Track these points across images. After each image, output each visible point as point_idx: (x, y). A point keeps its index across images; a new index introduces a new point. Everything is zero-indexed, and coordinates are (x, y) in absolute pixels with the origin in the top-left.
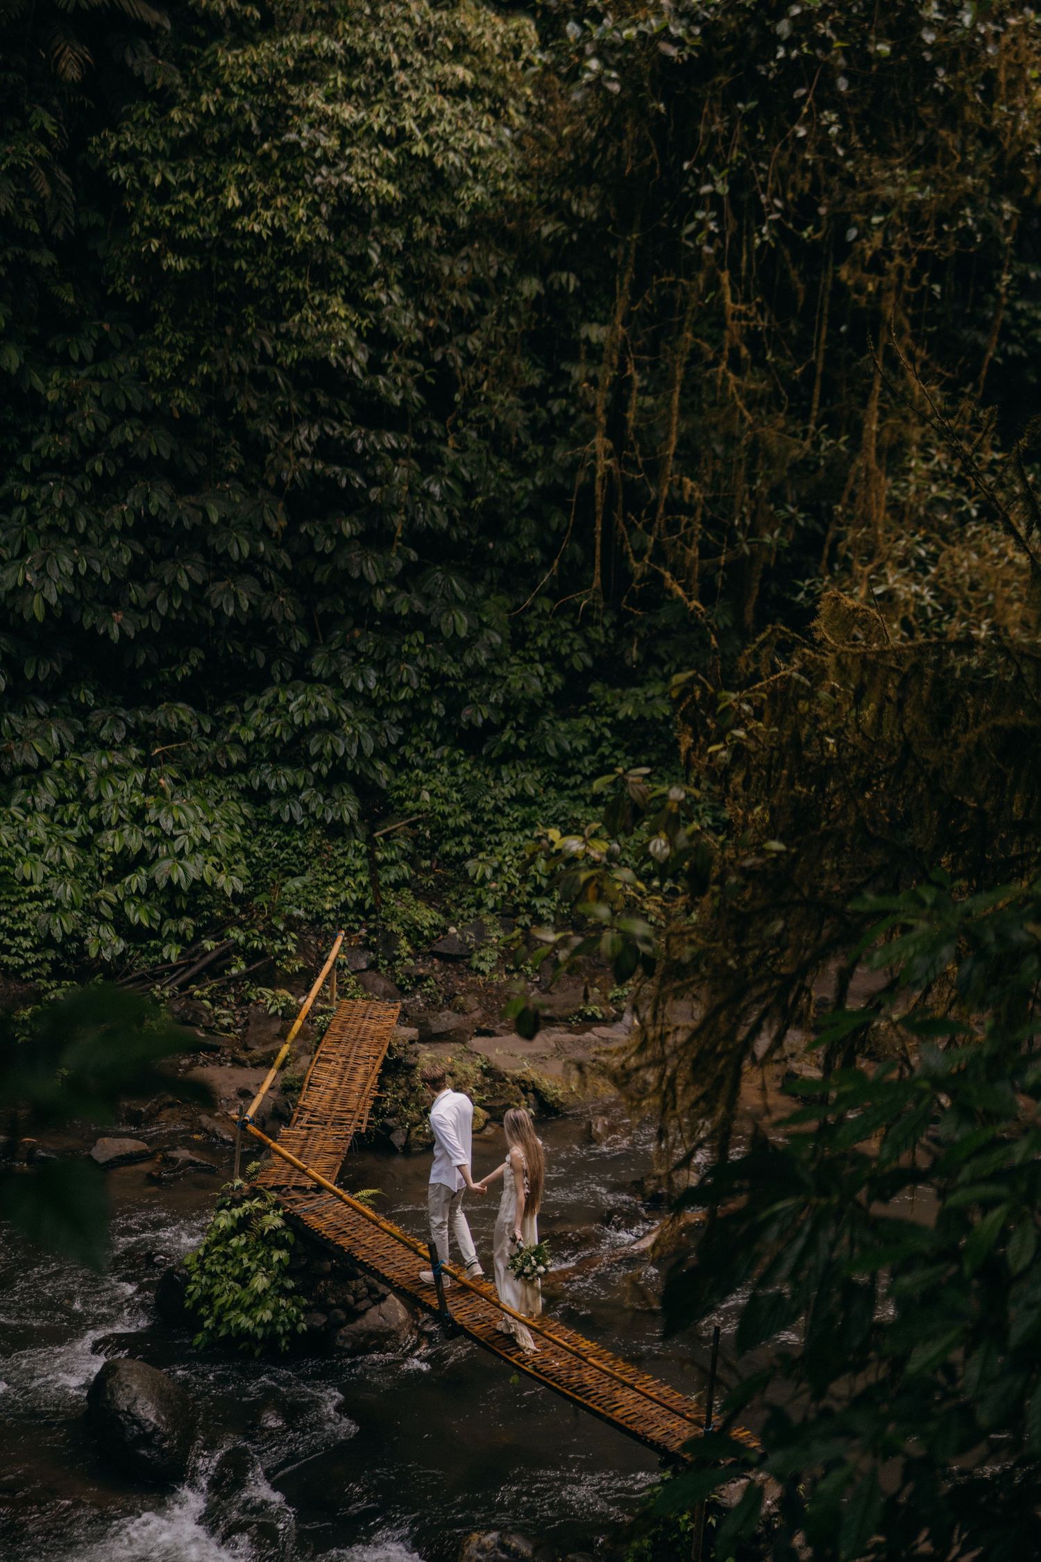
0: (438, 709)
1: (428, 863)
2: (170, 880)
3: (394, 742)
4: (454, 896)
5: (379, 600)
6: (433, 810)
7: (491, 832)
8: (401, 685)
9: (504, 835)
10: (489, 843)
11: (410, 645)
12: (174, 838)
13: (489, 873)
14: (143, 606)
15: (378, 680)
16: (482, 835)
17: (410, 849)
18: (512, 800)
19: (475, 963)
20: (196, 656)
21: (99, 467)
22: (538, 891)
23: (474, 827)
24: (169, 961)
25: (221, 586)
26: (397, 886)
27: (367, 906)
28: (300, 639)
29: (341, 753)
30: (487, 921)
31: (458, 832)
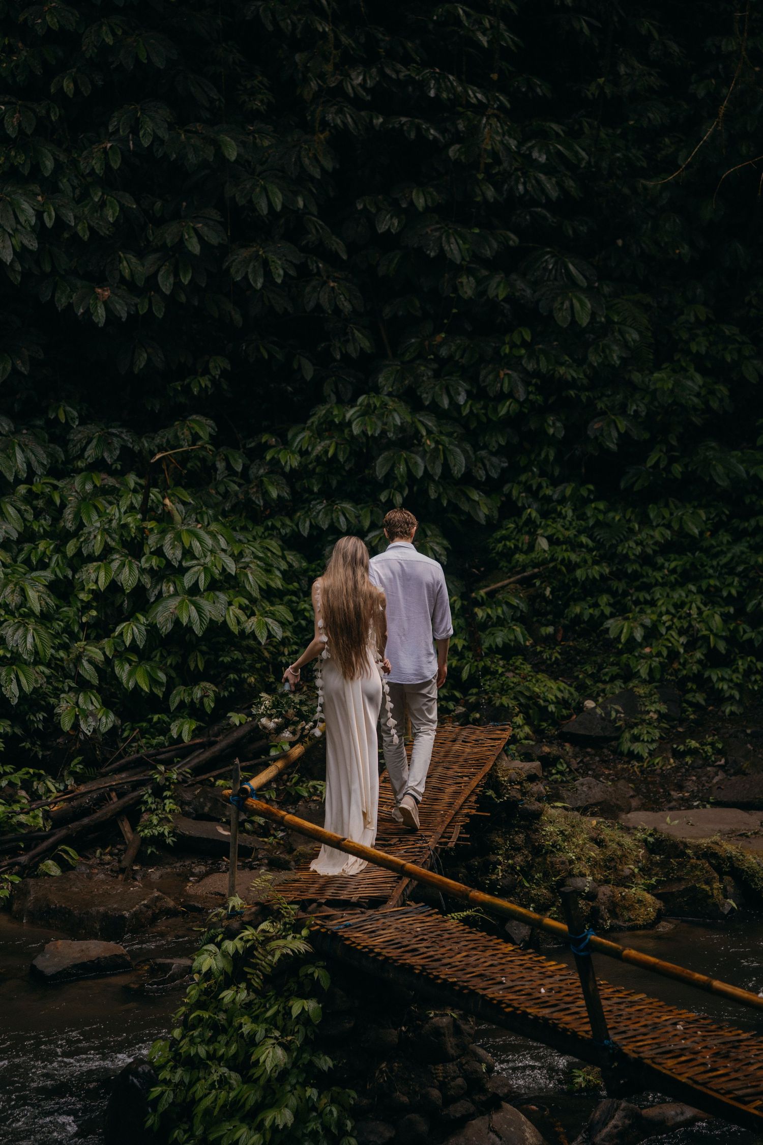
0: (554, 427)
1: (550, 629)
2: (177, 622)
3: (494, 475)
4: (589, 669)
5: (468, 287)
6: (553, 559)
7: (639, 589)
8: (501, 397)
9: (658, 592)
10: (637, 602)
11: (513, 346)
12: (183, 571)
13: (639, 635)
14: (140, 283)
15: (469, 394)
16: (625, 594)
17: (523, 606)
18: (666, 548)
19: (626, 746)
20: (218, 365)
21: (68, 86)
22: (714, 659)
23: (615, 584)
24: (180, 739)
25: (244, 253)
26: (508, 651)
27: (465, 675)
28: (362, 342)
29: (420, 473)
30: (641, 691)
31: (591, 589)
